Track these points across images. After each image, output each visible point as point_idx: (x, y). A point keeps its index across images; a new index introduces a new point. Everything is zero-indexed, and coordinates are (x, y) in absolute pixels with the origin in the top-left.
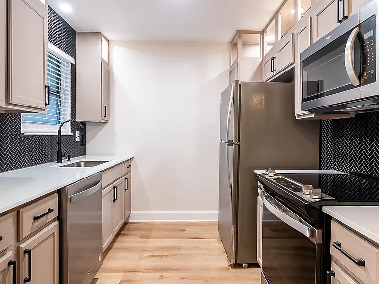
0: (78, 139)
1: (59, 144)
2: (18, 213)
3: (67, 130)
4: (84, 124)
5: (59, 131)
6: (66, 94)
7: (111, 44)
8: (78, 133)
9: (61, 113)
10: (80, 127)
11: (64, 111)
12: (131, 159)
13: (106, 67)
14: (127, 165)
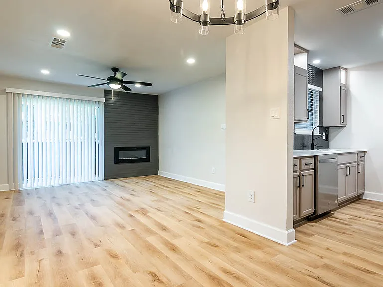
0: (324, 137)
1: (313, 139)
2: (300, 160)
3: (317, 132)
4: (328, 128)
5: (313, 132)
6: (316, 111)
7: (348, 71)
8: (324, 133)
9: (314, 122)
10: (325, 130)
11: (316, 120)
12: (365, 152)
13: (345, 88)
14: (359, 155)
